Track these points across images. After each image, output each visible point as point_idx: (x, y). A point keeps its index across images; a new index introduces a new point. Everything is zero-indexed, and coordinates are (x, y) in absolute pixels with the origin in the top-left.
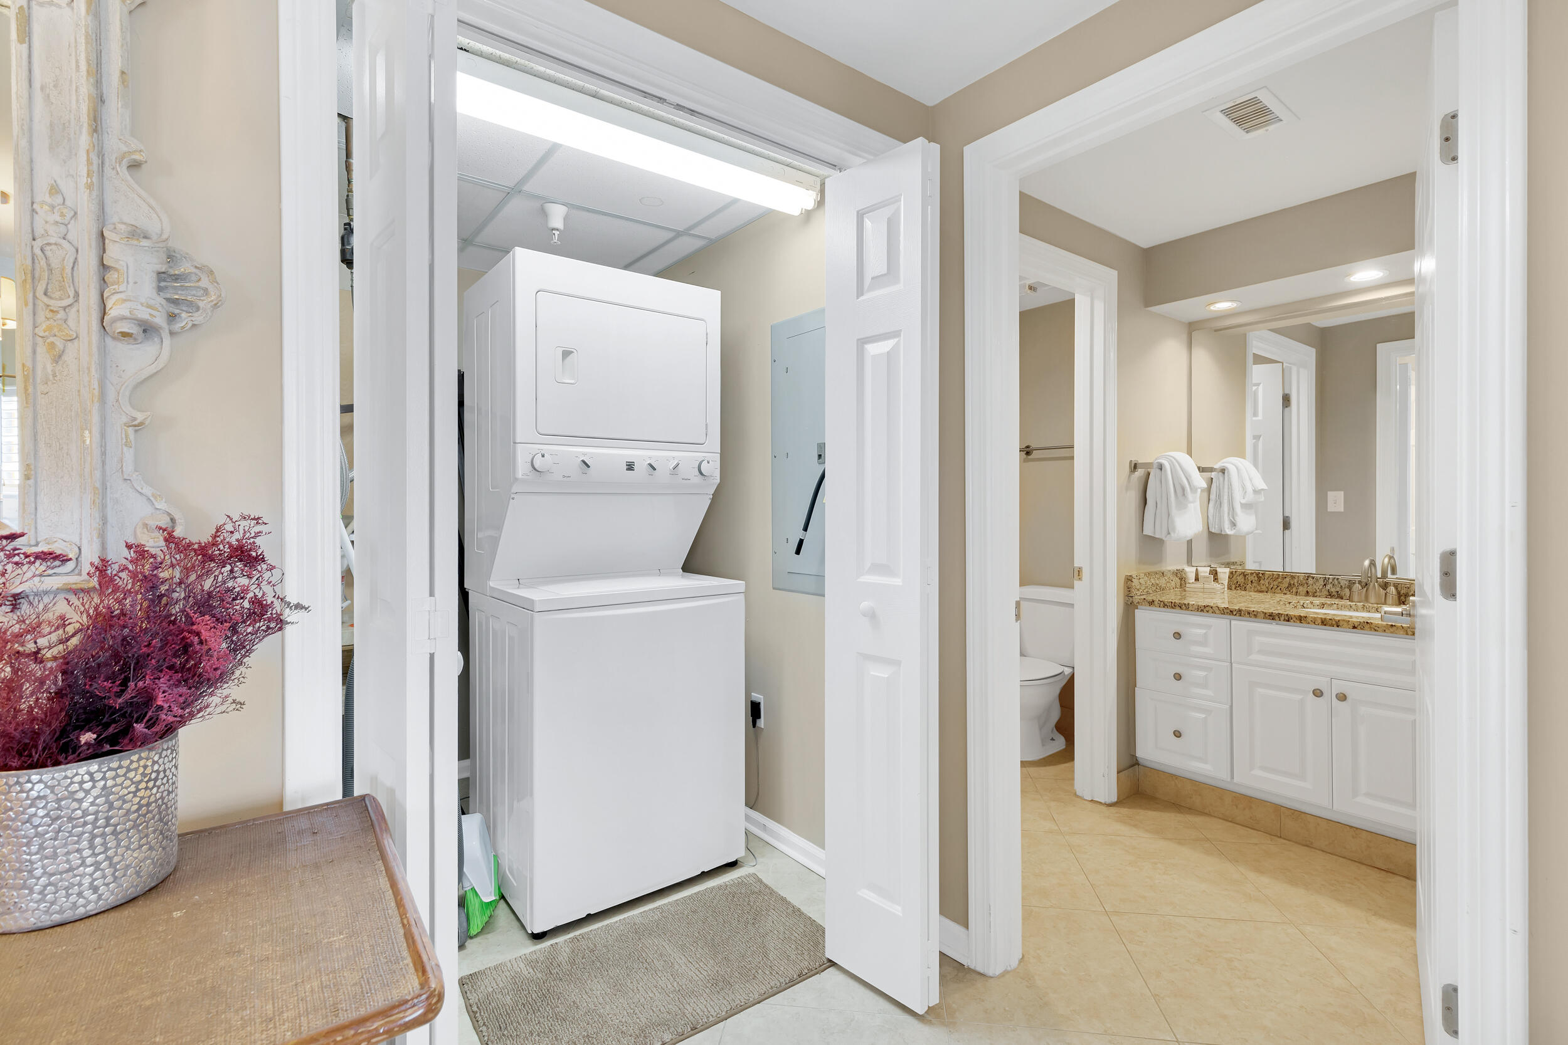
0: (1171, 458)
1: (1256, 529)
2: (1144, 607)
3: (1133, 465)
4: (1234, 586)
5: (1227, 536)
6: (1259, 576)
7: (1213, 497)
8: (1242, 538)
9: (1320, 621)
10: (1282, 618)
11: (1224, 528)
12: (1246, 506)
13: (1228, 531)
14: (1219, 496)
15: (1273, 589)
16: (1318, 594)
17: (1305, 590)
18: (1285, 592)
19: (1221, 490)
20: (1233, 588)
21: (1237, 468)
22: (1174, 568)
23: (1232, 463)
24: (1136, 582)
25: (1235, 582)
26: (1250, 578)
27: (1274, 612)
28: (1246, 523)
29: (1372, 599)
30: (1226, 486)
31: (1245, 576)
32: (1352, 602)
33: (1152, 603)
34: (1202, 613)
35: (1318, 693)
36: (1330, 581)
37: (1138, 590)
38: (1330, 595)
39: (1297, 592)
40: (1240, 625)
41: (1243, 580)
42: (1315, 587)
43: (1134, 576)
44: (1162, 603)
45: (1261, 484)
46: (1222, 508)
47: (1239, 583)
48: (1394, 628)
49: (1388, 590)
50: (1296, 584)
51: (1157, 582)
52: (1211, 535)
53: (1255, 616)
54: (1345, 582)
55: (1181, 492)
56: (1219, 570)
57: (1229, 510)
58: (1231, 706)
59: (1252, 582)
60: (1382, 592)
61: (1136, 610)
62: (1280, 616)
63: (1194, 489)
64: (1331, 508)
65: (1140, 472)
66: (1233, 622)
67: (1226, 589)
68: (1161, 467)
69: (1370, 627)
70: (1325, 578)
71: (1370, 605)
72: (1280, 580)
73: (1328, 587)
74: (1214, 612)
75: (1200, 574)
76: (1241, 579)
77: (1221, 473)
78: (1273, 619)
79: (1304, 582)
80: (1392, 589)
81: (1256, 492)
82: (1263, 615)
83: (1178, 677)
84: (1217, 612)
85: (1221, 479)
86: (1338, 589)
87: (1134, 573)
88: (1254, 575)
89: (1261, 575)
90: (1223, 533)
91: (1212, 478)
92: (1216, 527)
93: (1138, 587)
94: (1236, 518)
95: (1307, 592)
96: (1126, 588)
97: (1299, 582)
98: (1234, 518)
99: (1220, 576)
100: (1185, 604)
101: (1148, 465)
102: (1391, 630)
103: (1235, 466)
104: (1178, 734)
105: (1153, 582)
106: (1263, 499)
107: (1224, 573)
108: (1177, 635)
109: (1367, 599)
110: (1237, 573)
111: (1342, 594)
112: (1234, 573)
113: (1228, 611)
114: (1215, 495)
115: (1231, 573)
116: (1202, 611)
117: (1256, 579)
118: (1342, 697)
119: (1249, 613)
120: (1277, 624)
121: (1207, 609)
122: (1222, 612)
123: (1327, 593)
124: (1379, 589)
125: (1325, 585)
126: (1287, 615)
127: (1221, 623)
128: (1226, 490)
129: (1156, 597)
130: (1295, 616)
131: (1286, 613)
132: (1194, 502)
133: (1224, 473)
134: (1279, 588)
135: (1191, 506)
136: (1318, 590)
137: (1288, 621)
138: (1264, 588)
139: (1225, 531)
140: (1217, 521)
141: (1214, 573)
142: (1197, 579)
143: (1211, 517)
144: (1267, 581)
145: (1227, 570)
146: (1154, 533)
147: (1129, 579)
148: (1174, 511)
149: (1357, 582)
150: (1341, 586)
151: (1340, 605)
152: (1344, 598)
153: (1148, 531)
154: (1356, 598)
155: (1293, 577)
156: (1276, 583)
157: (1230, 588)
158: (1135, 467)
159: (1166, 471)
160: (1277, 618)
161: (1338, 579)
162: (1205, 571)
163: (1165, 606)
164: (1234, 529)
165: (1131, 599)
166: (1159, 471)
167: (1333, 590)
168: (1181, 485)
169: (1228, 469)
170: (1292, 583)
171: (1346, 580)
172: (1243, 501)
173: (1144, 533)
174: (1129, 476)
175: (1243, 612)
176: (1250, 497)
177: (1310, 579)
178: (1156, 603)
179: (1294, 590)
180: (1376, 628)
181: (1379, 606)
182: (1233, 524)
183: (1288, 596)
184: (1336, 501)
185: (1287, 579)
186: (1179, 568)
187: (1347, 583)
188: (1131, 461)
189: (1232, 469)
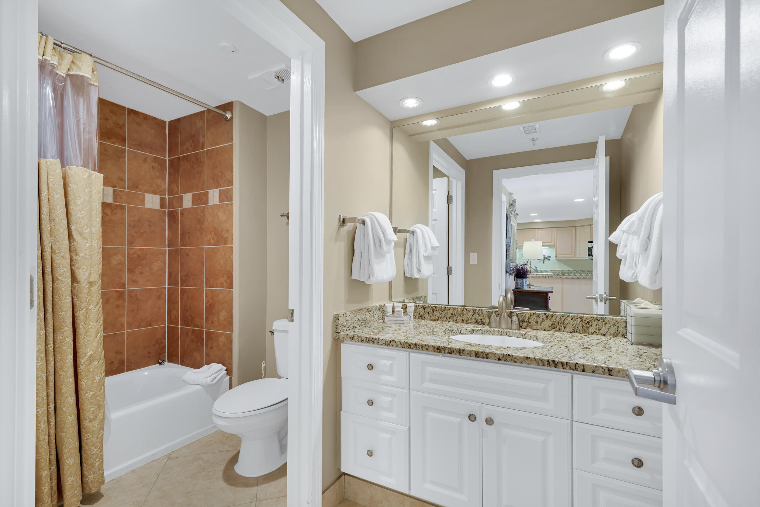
0: (371, 216)
1: (434, 274)
2: (347, 342)
3: (342, 220)
4: (417, 317)
5: (416, 279)
6: (433, 308)
7: (407, 251)
8: (426, 280)
9: (474, 354)
10: (446, 351)
11: (413, 274)
12: (428, 258)
13: (416, 276)
14: (411, 251)
15: (442, 318)
16: (469, 321)
17: (461, 318)
18: (449, 320)
19: (412, 247)
20: (417, 318)
21: (422, 231)
22: (376, 304)
23: (419, 228)
24: (342, 320)
25: (418, 313)
26: (428, 310)
27: (441, 345)
28: (427, 270)
29: (504, 326)
30: (415, 244)
31: (424, 309)
32: (491, 328)
33: (352, 338)
34: (388, 347)
35: (472, 417)
36: (477, 311)
37: (345, 326)
38: (477, 322)
39: (456, 320)
40: (417, 357)
41: (423, 312)
42: (468, 316)
43: (340, 315)
44: (360, 338)
45: (436, 244)
46: (412, 260)
47: (420, 314)
48: (529, 360)
49: (513, 318)
50: (456, 314)
51: (363, 317)
52: (406, 278)
53: (427, 349)
54: (486, 313)
55: (378, 243)
56: (408, 305)
57: (417, 260)
58: (410, 427)
59: (428, 313)
60: (510, 320)
61: (342, 344)
62: (445, 349)
63: (388, 242)
64: (472, 262)
65: (349, 226)
66: (411, 354)
67: (412, 319)
68: (364, 223)
69: (511, 359)
70: (474, 309)
71: (502, 330)
72: (446, 311)
73: (476, 316)
74: (397, 346)
75: (396, 309)
76: (422, 311)
77: (412, 234)
78: (440, 352)
79: (461, 312)
80: (515, 318)
81: (434, 248)
82: (432, 349)
83: (370, 403)
84: (399, 346)
85: (412, 239)
86: (482, 317)
87: (341, 312)
88: (430, 307)
89: (434, 308)
90: (413, 277)
91: (407, 238)
92: (409, 272)
93: (345, 324)
94: (421, 267)
95: (463, 320)
96: (334, 325)
97: (458, 313)
98: (419, 267)
99: (408, 309)
100: (376, 339)
101: (353, 220)
102: (527, 362)
103: (421, 230)
104: (370, 453)
105: (359, 317)
106: (437, 253)
107: (411, 306)
108: (370, 367)
109: (500, 327)
110: (420, 306)
111: (484, 321)
112: (417, 306)
113: (407, 345)
114: (408, 250)
115: (416, 307)
116: (389, 345)
117: (431, 311)
118: (489, 421)
119: (422, 347)
120: (443, 356)
121: (392, 343)
122: (403, 346)
123: (475, 321)
124: (507, 317)
125: (474, 314)
126: (450, 348)
127: (401, 355)
128: (415, 247)
129: (358, 332)
130: (456, 349)
131: (449, 347)
132: (389, 252)
133: (414, 234)
134: (445, 318)
135: (388, 255)
136: (469, 319)
137: (451, 354)
138: (436, 318)
139: (414, 276)
140: (409, 268)
141: (405, 308)
142: (393, 312)
143: (406, 266)
144: (438, 312)
145: (413, 305)
146: (360, 277)
147: (336, 318)
148: (373, 260)
149: (494, 313)
150: (484, 315)
151: (484, 330)
152: (485, 324)
153: (355, 276)
154: (493, 325)
155: (454, 309)
156: (443, 314)
157: (415, 318)
158: (343, 222)
159: (367, 225)
160: (442, 351)
161: (481, 310)
162: (399, 306)
163: (362, 341)
164: (420, 274)
165: (338, 335)
166: (362, 225)
167: (478, 318)
168: (378, 237)
169: (415, 231)
170: (454, 313)
171: (487, 311)
172: (425, 255)
173: (352, 278)
174: (339, 229)
175: (418, 346)
176: (430, 251)
177: (465, 310)
178: (355, 338)
179: (455, 318)
180: (516, 360)
181: (508, 330)
182: (419, 271)
183: (451, 323)
184: (474, 258)
185: (451, 311)
186: (382, 304)
187: (487, 313)
188: (340, 217)
189: (419, 232)
